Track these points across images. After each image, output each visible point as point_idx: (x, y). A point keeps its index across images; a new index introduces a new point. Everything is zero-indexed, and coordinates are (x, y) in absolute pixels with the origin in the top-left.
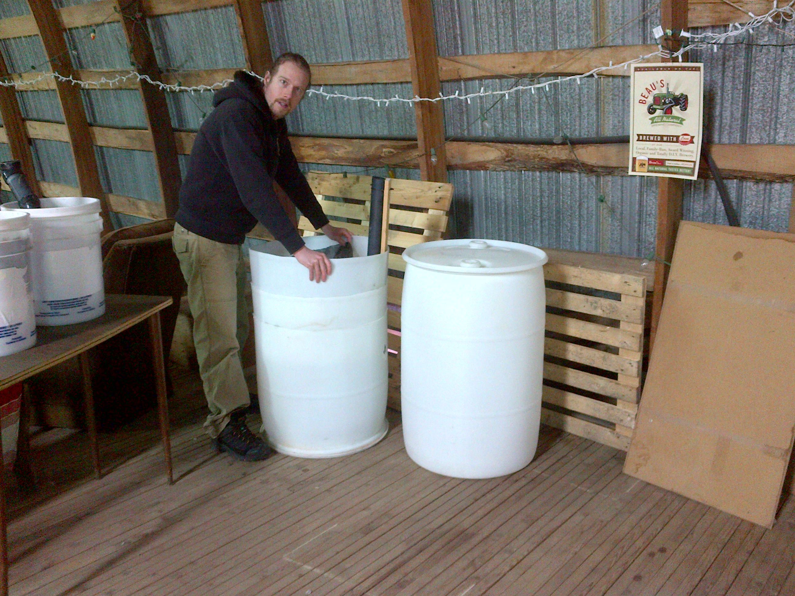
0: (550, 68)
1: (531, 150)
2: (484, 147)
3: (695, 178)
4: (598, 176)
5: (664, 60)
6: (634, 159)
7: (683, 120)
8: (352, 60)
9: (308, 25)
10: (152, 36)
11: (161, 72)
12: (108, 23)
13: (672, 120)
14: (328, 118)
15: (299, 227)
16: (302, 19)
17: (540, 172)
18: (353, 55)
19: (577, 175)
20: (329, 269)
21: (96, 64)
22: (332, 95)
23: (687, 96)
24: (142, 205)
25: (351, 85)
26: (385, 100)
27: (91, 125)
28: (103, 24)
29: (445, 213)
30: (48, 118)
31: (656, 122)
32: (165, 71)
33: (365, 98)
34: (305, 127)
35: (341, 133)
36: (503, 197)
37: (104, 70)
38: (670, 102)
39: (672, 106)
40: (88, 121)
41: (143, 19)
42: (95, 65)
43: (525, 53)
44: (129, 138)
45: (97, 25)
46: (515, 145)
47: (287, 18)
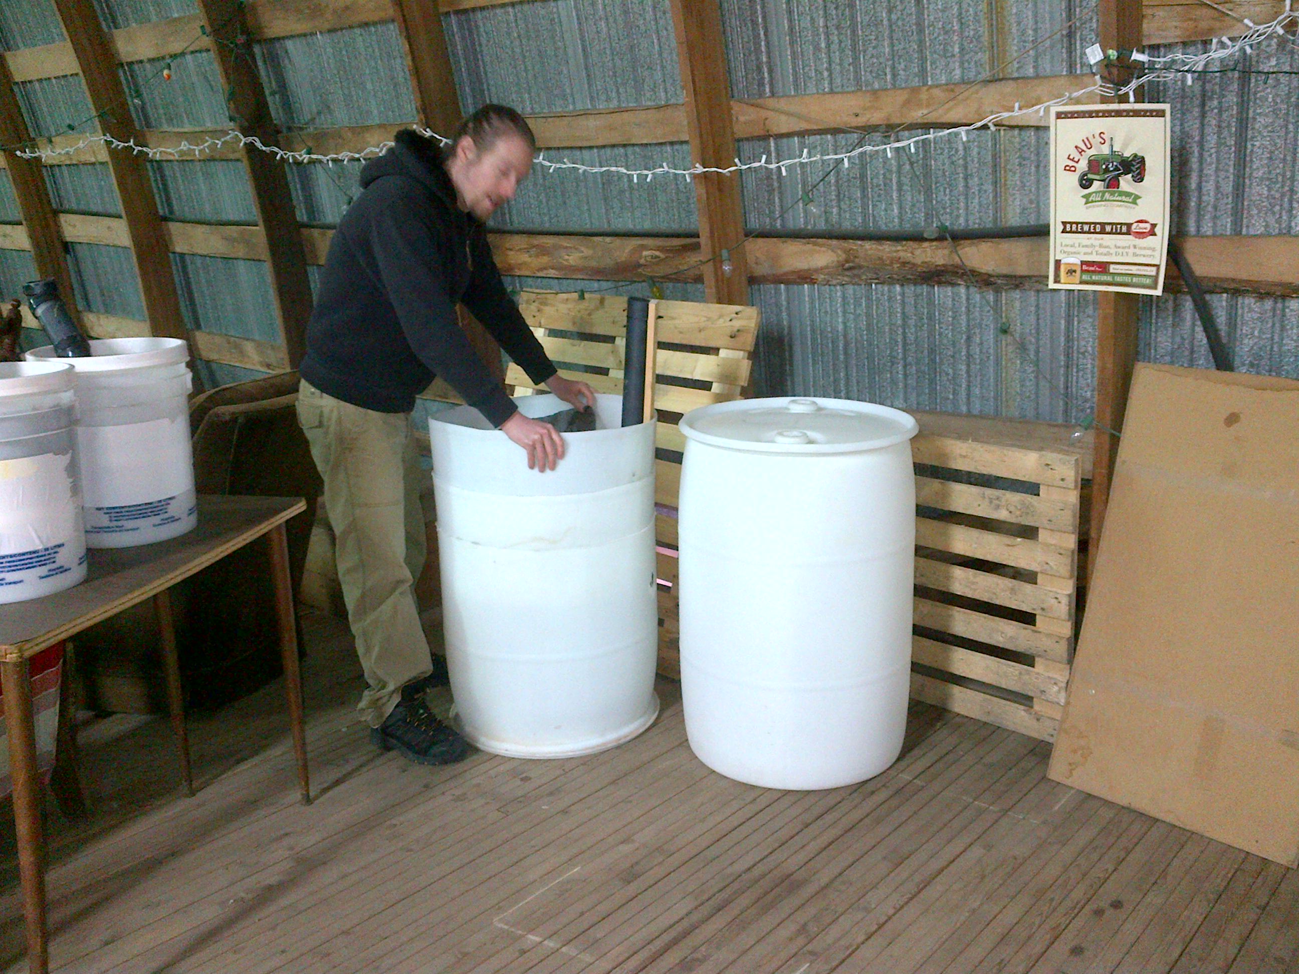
0: (917, 115)
1: (887, 249)
2: (810, 246)
3: (1158, 292)
4: (997, 291)
5: (1104, 100)
6: (1058, 263)
7: (1137, 197)
8: (590, 107)
9: (518, 50)
10: (263, 73)
11: (278, 132)
12: (192, 52)
13: (1120, 198)
14: (552, 203)
15: (507, 382)
16: (508, 42)
17: (902, 285)
18: (592, 99)
19: (962, 290)
20: (560, 449)
21: (172, 120)
22: (558, 166)
23: (1143, 158)
24: (249, 347)
25: (591, 148)
26: (646, 172)
27: (165, 219)
28: (183, 54)
29: (746, 355)
30: (94, 208)
31: (1092, 202)
32: (284, 130)
33: (613, 169)
34: (515, 218)
35: (574, 226)
36: (841, 327)
37: (186, 130)
38: (1117, 169)
39: (1119, 175)
40: (161, 212)
41: (248, 45)
42: (170, 121)
43: (875, 92)
44: (226, 239)
45: (174, 56)
46: (859, 242)
47: (484, 41)
